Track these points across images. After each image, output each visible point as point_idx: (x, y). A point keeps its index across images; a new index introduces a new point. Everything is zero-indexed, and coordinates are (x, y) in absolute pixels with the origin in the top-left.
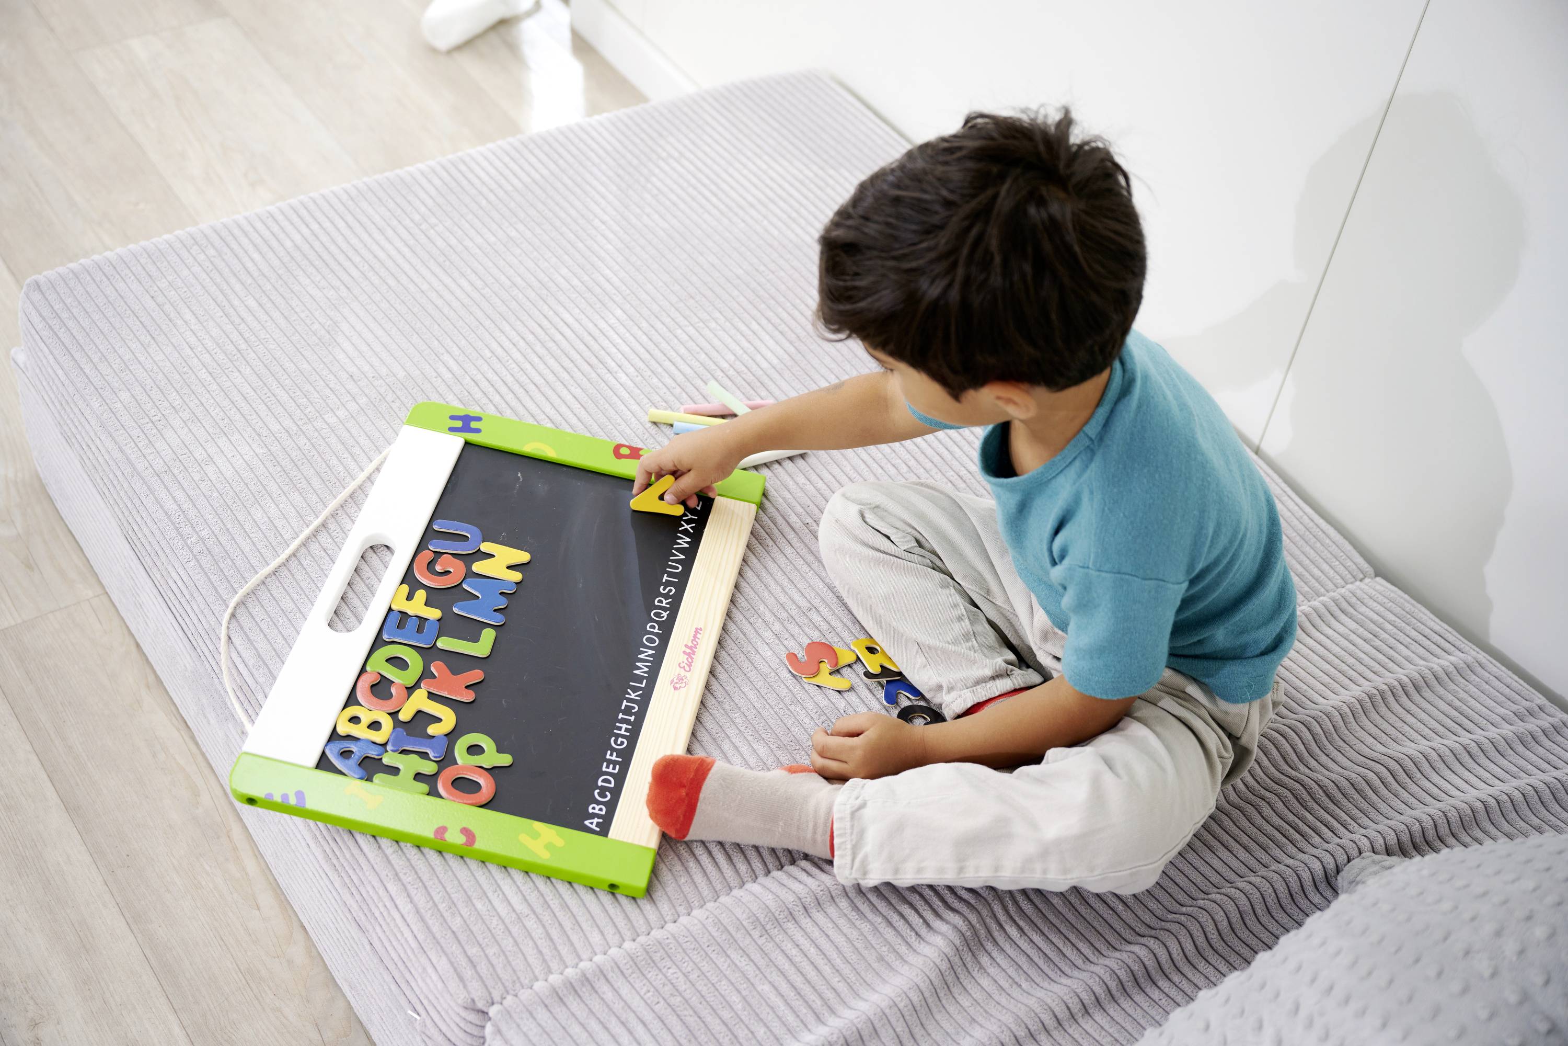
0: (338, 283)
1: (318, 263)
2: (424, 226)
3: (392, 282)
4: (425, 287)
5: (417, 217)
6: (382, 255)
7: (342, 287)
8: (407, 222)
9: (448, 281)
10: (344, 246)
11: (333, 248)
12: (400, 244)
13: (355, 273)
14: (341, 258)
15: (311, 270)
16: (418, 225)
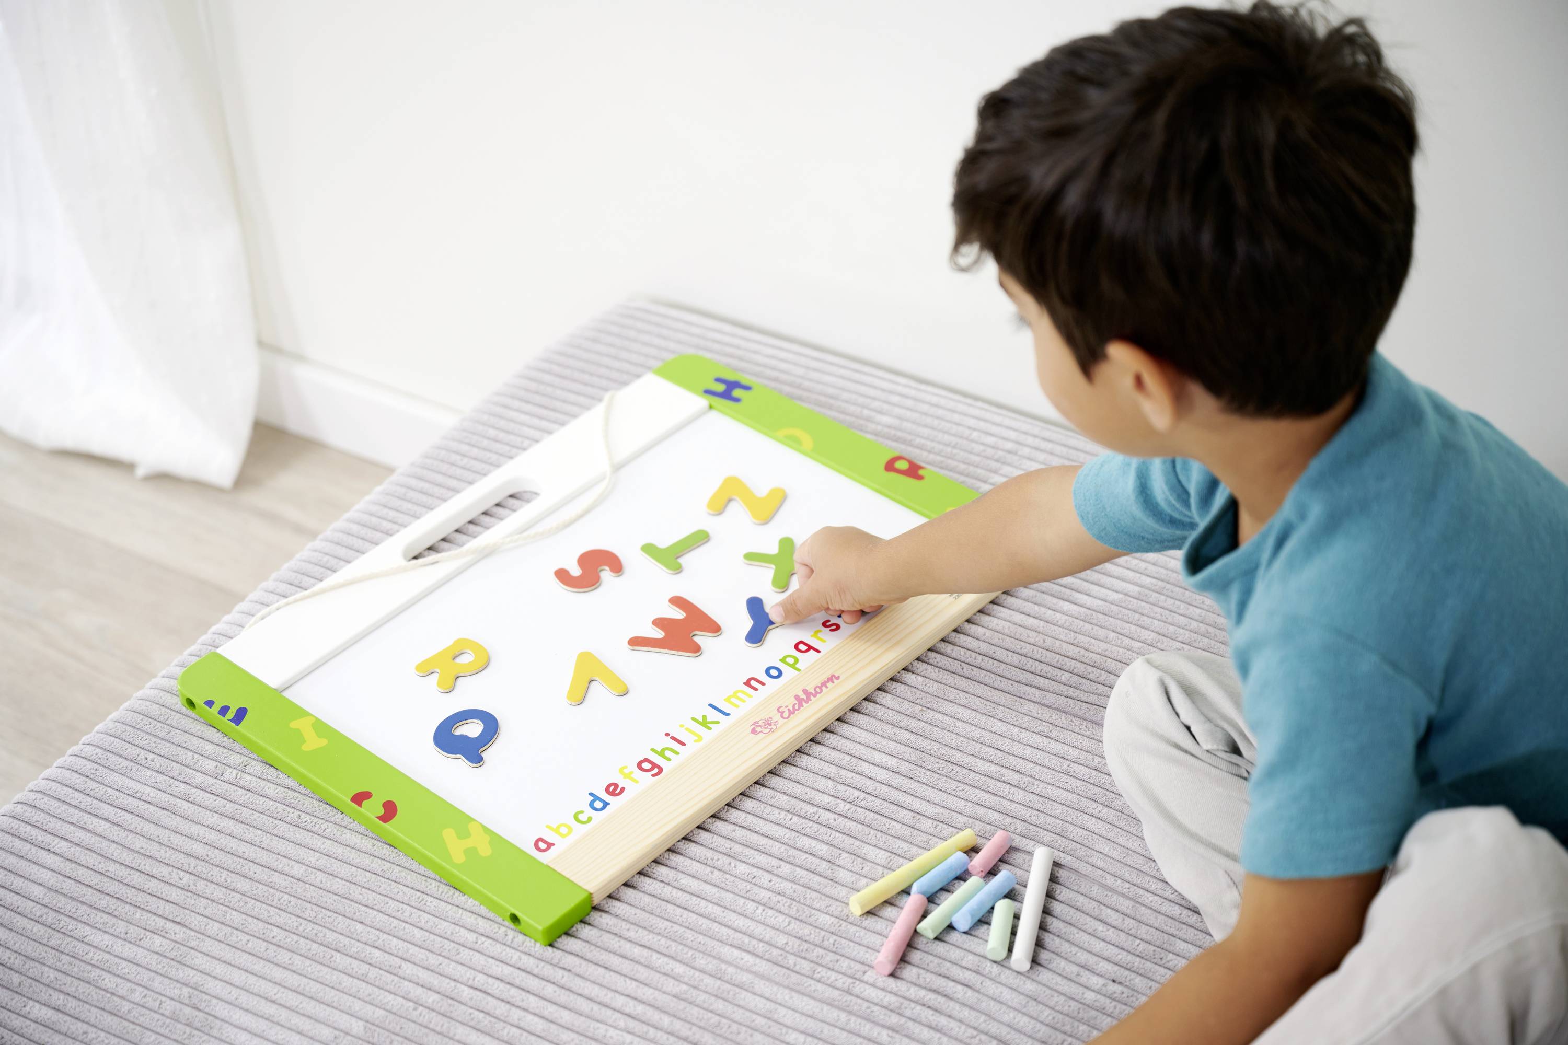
0: (160, 922)
1: (104, 902)
2: (230, 774)
3: (243, 885)
4: (298, 870)
5: (210, 765)
6: (199, 849)
7: (169, 925)
8: (199, 778)
9: (327, 846)
10: (127, 857)
11: (112, 868)
12: (214, 820)
13: (174, 894)
14: (137, 879)
15: (100, 918)
16: (219, 777)
